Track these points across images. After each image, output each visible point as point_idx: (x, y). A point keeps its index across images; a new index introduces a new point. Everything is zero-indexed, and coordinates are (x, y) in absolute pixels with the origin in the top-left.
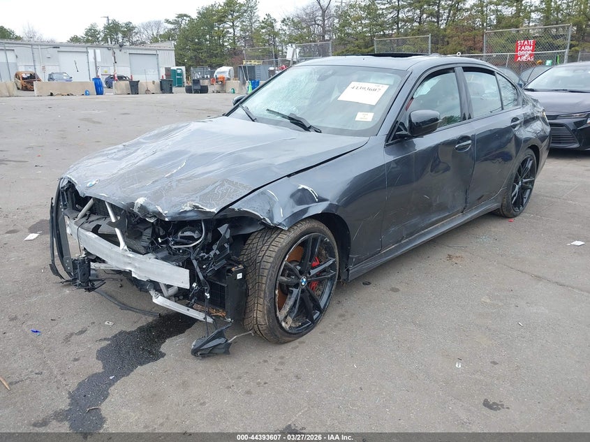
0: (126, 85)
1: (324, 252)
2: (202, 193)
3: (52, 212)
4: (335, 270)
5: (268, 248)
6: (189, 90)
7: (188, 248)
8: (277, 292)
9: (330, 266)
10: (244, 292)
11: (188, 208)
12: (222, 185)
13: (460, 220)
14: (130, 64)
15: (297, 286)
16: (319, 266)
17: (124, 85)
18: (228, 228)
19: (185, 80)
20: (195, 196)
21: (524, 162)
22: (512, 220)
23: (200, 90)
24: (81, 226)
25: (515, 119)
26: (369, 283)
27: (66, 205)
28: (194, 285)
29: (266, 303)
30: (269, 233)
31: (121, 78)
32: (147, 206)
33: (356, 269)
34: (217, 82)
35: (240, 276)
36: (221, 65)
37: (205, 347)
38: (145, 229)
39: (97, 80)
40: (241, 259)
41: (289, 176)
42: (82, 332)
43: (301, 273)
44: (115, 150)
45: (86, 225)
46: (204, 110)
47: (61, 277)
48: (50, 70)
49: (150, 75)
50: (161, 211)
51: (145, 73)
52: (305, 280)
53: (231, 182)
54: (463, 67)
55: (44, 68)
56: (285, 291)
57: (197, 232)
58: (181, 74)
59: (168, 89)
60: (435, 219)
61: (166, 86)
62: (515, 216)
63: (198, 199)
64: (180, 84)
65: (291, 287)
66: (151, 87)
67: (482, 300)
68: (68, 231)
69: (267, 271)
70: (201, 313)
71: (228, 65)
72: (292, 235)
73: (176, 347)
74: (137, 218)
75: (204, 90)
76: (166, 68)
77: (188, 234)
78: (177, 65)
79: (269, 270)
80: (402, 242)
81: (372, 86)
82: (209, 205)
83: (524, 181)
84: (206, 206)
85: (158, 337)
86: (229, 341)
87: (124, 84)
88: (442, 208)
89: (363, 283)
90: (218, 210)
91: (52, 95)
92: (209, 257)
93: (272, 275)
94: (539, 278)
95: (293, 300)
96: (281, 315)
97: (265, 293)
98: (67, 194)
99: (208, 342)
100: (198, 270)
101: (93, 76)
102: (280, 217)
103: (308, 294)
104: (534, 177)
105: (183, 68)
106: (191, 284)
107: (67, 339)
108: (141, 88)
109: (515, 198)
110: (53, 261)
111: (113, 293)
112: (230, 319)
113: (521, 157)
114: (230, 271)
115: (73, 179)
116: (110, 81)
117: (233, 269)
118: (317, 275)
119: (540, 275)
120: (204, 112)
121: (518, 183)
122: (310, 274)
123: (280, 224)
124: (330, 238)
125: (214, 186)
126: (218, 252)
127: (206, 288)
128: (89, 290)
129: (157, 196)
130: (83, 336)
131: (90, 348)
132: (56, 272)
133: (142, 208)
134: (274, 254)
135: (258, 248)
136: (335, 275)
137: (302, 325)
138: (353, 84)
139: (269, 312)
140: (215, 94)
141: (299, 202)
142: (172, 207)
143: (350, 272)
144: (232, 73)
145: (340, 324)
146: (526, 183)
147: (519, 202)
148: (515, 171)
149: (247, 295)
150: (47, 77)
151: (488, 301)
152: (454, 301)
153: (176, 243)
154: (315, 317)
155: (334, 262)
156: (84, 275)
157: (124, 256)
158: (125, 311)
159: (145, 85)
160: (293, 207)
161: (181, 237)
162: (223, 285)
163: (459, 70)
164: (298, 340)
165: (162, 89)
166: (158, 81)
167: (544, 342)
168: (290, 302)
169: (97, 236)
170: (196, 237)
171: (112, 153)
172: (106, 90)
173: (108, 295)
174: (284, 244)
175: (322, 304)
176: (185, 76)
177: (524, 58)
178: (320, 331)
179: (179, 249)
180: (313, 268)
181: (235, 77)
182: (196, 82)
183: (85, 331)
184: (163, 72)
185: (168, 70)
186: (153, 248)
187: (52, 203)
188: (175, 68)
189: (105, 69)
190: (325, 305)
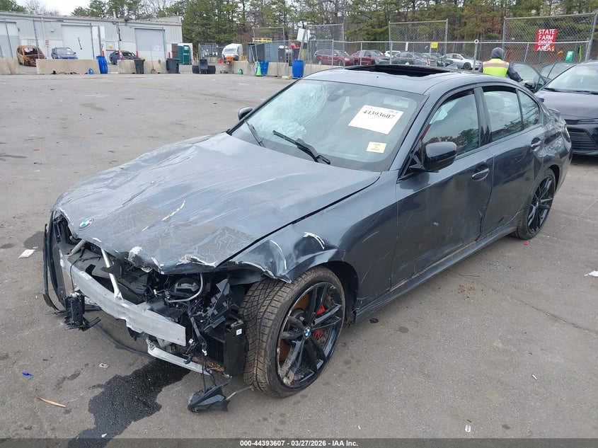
0: (131, 64)
1: (330, 298)
2: (201, 244)
3: (46, 240)
4: (341, 317)
5: (270, 303)
6: (196, 70)
7: (185, 302)
8: (278, 350)
9: (336, 312)
10: (243, 346)
11: (185, 261)
12: (223, 234)
13: (473, 248)
14: (136, 40)
15: (300, 338)
16: (324, 313)
17: (129, 65)
18: (228, 282)
19: (192, 58)
20: (193, 247)
21: (544, 182)
22: (528, 242)
23: (207, 70)
24: (74, 263)
25: (536, 140)
26: (377, 321)
27: (59, 238)
28: (191, 341)
29: (266, 362)
30: (271, 285)
31: (126, 54)
32: (143, 256)
33: (363, 312)
34: (225, 62)
35: (239, 332)
36: (229, 42)
37: (202, 404)
38: (140, 276)
39: (101, 59)
40: (241, 313)
41: (294, 222)
42: (75, 376)
43: (305, 324)
44: (111, 175)
45: (80, 263)
46: (210, 95)
47: (55, 307)
48: (54, 44)
49: (156, 54)
50: (156, 263)
51: (151, 49)
52: (308, 330)
53: (231, 231)
54: (483, 87)
55: (47, 42)
56: (288, 344)
57: (194, 284)
58: (188, 51)
59: (175, 69)
60: (447, 251)
61: (172, 66)
62: (531, 238)
63: (196, 251)
64: (187, 61)
65: (294, 340)
66: (157, 67)
67: (495, 344)
68: (62, 263)
69: (268, 329)
70: (199, 365)
71: (237, 42)
72: (296, 288)
73: (172, 397)
74: (132, 267)
75: (211, 70)
76: (172, 45)
77: (185, 286)
78: (184, 42)
79: (271, 327)
80: (413, 277)
81: (385, 111)
82: (207, 258)
83: (542, 201)
84: (205, 260)
85: (154, 384)
86: (228, 398)
87: (129, 63)
88: (456, 240)
89: (371, 320)
90: (217, 264)
91: (54, 73)
92: (206, 316)
93: (274, 332)
94: (554, 318)
95: (295, 354)
96: (282, 371)
97: (265, 351)
98: (60, 227)
99: (205, 399)
100: (195, 326)
101: (98, 53)
102: (283, 269)
103: (312, 345)
104: (553, 197)
105: (191, 45)
106: (187, 341)
107: (59, 384)
108: (147, 67)
109: (531, 220)
110: (47, 290)
111: (109, 327)
112: (228, 375)
113: (540, 178)
114: (229, 326)
115: (66, 215)
116: (115, 58)
117: (232, 325)
118: (323, 323)
119: (556, 314)
120: (210, 97)
121: (535, 205)
122: (314, 323)
123: (284, 277)
124: (336, 284)
125: (214, 235)
126: (216, 312)
127: (203, 344)
128: (83, 329)
129: (152, 245)
130: (76, 381)
131: (82, 397)
132: (49, 302)
133: (137, 258)
134: (276, 311)
135: (260, 302)
136: (341, 322)
137: (305, 377)
138: (366, 108)
139: (270, 371)
140: (222, 75)
141: (305, 252)
142: (169, 259)
143: (357, 315)
144: (241, 51)
145: (345, 373)
146: (543, 203)
147: (536, 224)
148: (532, 193)
149: (246, 350)
150: (50, 52)
151: (500, 345)
152: (464, 345)
153: (172, 297)
154: (318, 366)
155: (340, 309)
156: (78, 314)
157: (118, 305)
158: (121, 351)
159: (151, 64)
160: (298, 257)
161: (178, 290)
162: (221, 341)
163: (479, 90)
164: (301, 393)
165: (168, 69)
166: (163, 60)
167: (559, 400)
168: (292, 357)
169: (91, 277)
170: (193, 290)
171: (109, 179)
172: (110, 67)
173: (104, 330)
174: (287, 299)
175: (326, 353)
176: (192, 54)
177: (544, 48)
178: (324, 382)
179: (176, 303)
180: (318, 316)
181: (244, 54)
182: (203, 62)
183: (79, 374)
184: (170, 49)
185: (174, 46)
186: (148, 298)
187: (46, 230)
188: (182, 45)
189: (110, 45)
190: (330, 353)
